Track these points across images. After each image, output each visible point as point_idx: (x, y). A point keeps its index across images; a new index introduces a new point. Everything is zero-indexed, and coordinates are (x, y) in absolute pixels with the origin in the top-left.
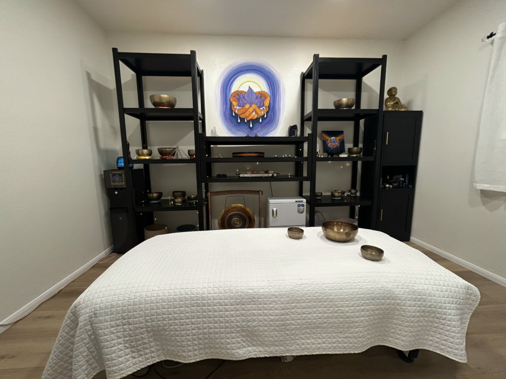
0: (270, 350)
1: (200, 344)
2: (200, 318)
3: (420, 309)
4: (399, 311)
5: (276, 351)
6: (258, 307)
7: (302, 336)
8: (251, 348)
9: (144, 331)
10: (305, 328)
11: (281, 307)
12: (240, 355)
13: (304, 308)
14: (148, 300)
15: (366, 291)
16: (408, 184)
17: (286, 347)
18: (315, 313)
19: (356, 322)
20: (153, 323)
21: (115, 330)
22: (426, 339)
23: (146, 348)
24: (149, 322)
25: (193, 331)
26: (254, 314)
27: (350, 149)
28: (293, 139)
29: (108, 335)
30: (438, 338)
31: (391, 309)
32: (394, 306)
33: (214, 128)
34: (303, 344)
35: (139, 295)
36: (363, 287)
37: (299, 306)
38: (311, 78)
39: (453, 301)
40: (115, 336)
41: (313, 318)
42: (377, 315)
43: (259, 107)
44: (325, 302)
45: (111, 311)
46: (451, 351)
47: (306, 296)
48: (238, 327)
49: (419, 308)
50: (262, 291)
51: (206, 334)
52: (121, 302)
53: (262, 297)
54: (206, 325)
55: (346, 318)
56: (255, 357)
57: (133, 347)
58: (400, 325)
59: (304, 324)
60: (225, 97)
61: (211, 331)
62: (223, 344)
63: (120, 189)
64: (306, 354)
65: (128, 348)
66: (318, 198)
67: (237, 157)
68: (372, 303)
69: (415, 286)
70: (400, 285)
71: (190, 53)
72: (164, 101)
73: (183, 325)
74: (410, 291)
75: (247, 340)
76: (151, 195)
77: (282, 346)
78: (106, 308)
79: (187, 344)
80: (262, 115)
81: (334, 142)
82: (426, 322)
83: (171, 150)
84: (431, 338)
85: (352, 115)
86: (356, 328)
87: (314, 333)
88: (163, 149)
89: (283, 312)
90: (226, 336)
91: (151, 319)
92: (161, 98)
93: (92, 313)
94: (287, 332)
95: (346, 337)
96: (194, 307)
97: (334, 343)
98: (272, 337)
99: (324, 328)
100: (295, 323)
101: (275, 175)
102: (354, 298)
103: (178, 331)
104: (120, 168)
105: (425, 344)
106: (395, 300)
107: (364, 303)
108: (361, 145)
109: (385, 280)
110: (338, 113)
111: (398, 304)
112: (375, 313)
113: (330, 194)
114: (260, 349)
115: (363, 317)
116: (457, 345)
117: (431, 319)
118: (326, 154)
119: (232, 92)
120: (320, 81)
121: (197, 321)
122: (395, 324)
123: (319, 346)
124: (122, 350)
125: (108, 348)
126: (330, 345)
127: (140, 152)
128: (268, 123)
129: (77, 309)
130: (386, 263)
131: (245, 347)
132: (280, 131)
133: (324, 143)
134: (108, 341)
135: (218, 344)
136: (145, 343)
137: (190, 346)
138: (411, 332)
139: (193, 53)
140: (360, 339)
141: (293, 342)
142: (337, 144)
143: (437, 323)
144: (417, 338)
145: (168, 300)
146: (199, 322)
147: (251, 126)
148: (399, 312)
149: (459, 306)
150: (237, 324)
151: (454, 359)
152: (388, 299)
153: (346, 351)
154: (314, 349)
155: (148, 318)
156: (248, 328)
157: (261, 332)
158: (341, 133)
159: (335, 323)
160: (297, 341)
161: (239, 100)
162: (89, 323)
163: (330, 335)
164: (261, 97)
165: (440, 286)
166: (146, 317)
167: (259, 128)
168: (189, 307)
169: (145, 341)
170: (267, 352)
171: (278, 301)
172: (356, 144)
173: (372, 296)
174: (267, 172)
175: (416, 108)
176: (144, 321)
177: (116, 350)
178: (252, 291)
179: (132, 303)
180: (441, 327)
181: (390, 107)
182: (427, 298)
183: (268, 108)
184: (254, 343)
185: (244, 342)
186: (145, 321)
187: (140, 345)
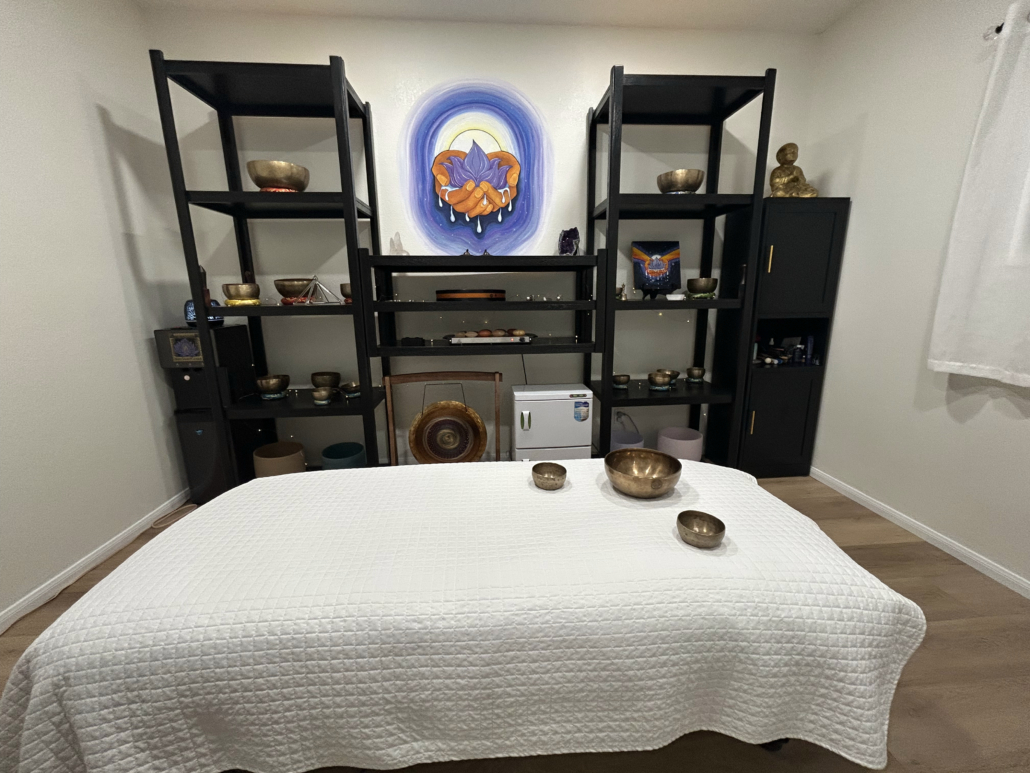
0: (461, 747)
1: (306, 739)
2: (303, 686)
3: (791, 659)
4: (745, 663)
5: (474, 748)
6: (432, 660)
7: (531, 718)
8: (420, 743)
9: (177, 715)
10: (536, 701)
11: (483, 659)
12: (395, 759)
13: (535, 661)
14: (184, 649)
15: (673, 622)
16: (812, 357)
17: (497, 741)
18: (558, 670)
19: (650, 689)
20: (196, 698)
21: (110, 713)
22: (802, 720)
23: (186, 749)
24: (186, 696)
25: (287, 714)
26: (423, 674)
27: (691, 282)
28: (568, 261)
29: (95, 725)
30: (826, 717)
31: (726, 659)
32: (734, 654)
33: (397, 234)
34: (533, 734)
35: (165, 637)
36: (667, 614)
37: (523, 658)
38: (606, 122)
39: (864, 640)
40: (111, 727)
41: (553, 682)
42: (695, 672)
43: (496, 188)
44: (582, 647)
45: (101, 673)
46: (853, 746)
47: (541, 634)
48: (388, 702)
49: (787, 658)
50: (441, 624)
51: (316, 719)
52: (123, 652)
53: (441, 638)
54: (316, 700)
55: (626, 681)
56: (429, 761)
57: (156, 747)
58: (745, 691)
59: (533, 695)
60: (420, 164)
61: (327, 711)
62: (355, 738)
63: (194, 371)
64: (540, 753)
65: (143, 750)
66: (621, 386)
67: (445, 299)
68: (685, 648)
69: (783, 610)
70: (749, 607)
71: (328, 63)
72: (280, 175)
73: (262, 702)
74: (770, 620)
75: (410, 727)
76: (264, 381)
77: (487, 738)
78: (91, 665)
79: (275, 740)
80: (503, 206)
81: (658, 266)
82: (801, 684)
83: (302, 285)
84: (813, 717)
85: (699, 207)
86: (649, 700)
87: (557, 711)
88: (286, 283)
89: (487, 669)
90: (362, 722)
91: (190, 689)
92: (272, 169)
93: (60, 677)
94: (496, 711)
95: (627, 720)
96: (288, 661)
97: (601, 731)
98: (464, 721)
99: (579, 701)
100: (514, 693)
101: (527, 339)
102: (645, 638)
103: (253, 714)
104: (192, 325)
105: (799, 728)
106: (736, 641)
107: (667, 649)
108: (716, 274)
109: (718, 597)
110: (666, 203)
111: (742, 650)
112: (691, 668)
113: (645, 377)
114: (440, 744)
115: (664, 677)
116: (866, 733)
117: (812, 679)
118: (641, 292)
119: (436, 153)
120: (626, 128)
121: (296, 693)
122: (736, 690)
123: (568, 737)
124: (130, 756)
125: (96, 753)
126: (591, 736)
127: (232, 290)
128: (514, 224)
129: (31, 665)
130: (727, 553)
131: (406, 742)
132: (541, 243)
133: (637, 270)
134: (95, 738)
135: (344, 738)
136: (183, 740)
137: (281, 744)
138: (769, 707)
139: (336, 61)
140: (657, 723)
141: (512, 729)
142: (664, 270)
143: (827, 688)
144: (782, 717)
145: (228, 648)
146: (299, 694)
147: (479, 230)
148: (744, 666)
149: (876, 649)
150: (386, 696)
151: (858, 761)
152: (721, 638)
153: (626, 747)
154: (558, 743)
155: (183, 687)
156: (411, 705)
157: (439, 711)
158: (674, 245)
159: (603, 691)
160: (519, 728)
161: (451, 171)
162: (54, 698)
163: (591, 715)
164: (499, 165)
165: (839, 607)
166: (179, 685)
167: (498, 235)
168: (275, 663)
169: (180, 734)
170: (455, 750)
171: (476, 646)
172: (705, 272)
173: (685, 634)
174: (510, 334)
175: (835, 192)
176: (174, 695)
177: (114, 756)
178: (420, 626)
179: (148, 655)
180: (835, 695)
181: (780, 189)
182: (805, 636)
183: (515, 190)
184: (426, 733)
185: (403, 731)
186: (178, 694)
187: (171, 743)
